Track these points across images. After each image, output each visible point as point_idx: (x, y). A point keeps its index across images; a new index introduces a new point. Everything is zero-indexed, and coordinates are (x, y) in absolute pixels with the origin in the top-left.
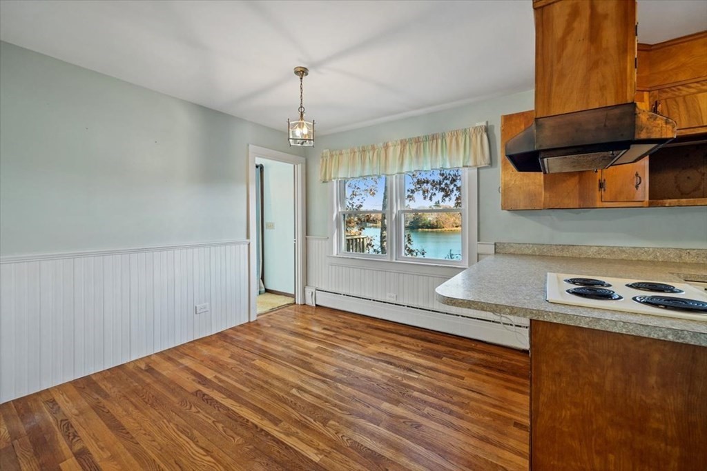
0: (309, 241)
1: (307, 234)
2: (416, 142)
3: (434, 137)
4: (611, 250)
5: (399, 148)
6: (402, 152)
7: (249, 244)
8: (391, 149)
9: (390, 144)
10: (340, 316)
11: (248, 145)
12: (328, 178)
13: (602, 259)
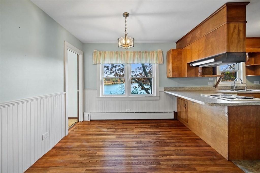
0: (85, 91)
1: (84, 88)
2: (139, 53)
3: (146, 52)
4: (191, 88)
5: (133, 54)
6: (134, 56)
7: (65, 95)
8: (129, 54)
9: (129, 52)
10: (107, 122)
11: (65, 41)
12: (98, 62)
13: (189, 90)
